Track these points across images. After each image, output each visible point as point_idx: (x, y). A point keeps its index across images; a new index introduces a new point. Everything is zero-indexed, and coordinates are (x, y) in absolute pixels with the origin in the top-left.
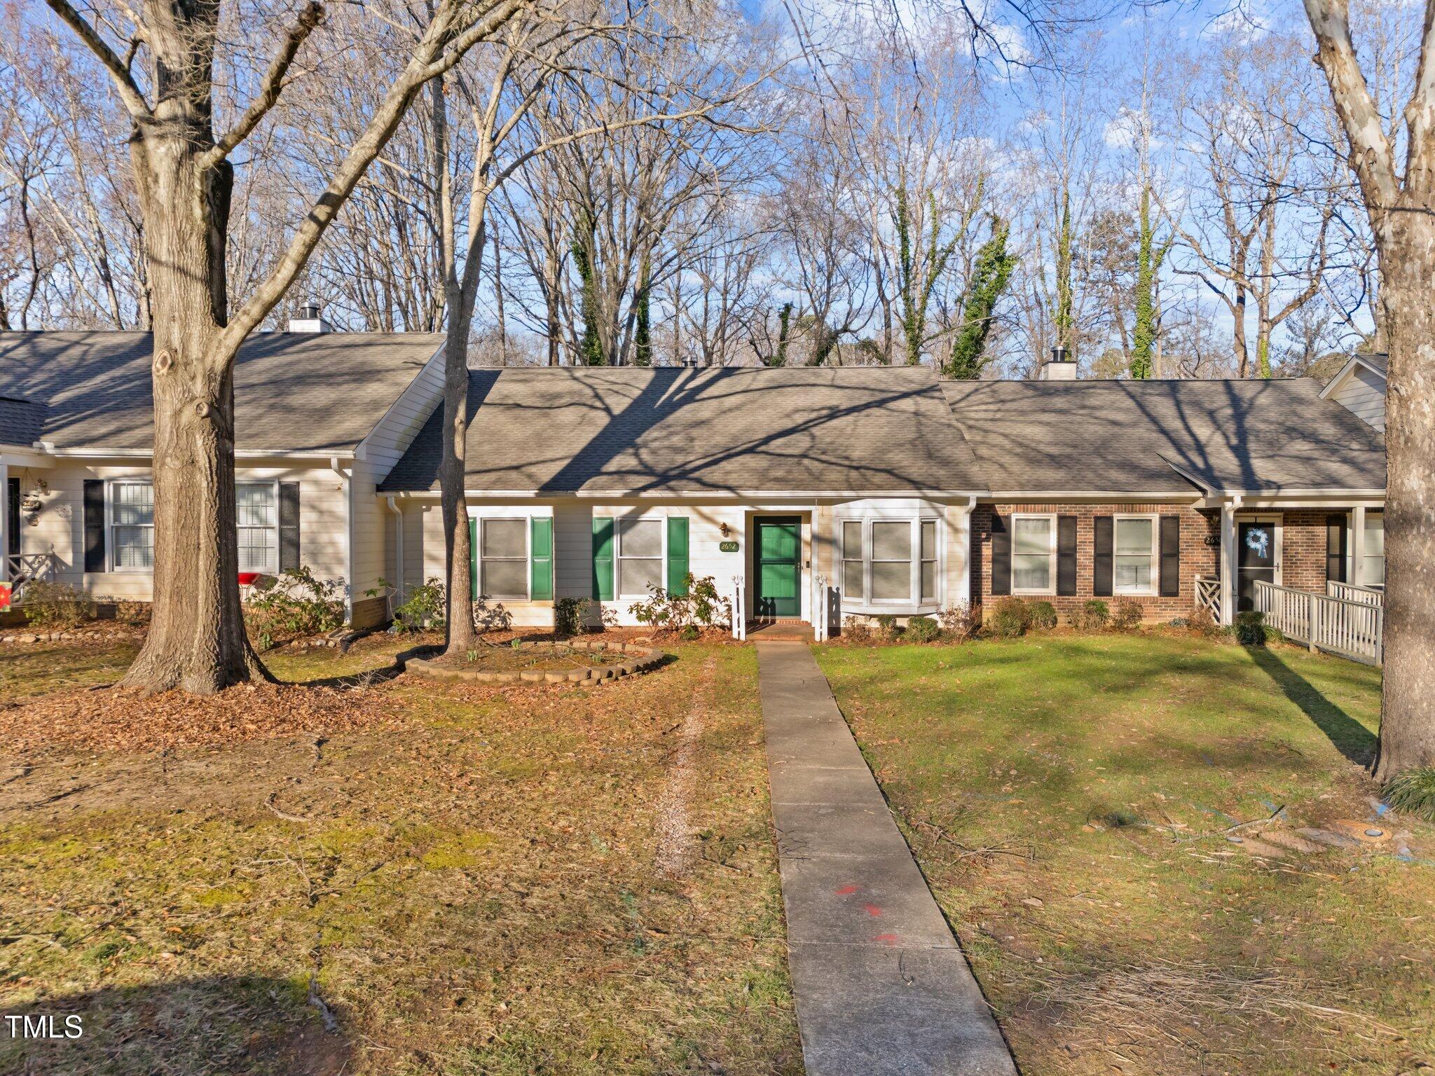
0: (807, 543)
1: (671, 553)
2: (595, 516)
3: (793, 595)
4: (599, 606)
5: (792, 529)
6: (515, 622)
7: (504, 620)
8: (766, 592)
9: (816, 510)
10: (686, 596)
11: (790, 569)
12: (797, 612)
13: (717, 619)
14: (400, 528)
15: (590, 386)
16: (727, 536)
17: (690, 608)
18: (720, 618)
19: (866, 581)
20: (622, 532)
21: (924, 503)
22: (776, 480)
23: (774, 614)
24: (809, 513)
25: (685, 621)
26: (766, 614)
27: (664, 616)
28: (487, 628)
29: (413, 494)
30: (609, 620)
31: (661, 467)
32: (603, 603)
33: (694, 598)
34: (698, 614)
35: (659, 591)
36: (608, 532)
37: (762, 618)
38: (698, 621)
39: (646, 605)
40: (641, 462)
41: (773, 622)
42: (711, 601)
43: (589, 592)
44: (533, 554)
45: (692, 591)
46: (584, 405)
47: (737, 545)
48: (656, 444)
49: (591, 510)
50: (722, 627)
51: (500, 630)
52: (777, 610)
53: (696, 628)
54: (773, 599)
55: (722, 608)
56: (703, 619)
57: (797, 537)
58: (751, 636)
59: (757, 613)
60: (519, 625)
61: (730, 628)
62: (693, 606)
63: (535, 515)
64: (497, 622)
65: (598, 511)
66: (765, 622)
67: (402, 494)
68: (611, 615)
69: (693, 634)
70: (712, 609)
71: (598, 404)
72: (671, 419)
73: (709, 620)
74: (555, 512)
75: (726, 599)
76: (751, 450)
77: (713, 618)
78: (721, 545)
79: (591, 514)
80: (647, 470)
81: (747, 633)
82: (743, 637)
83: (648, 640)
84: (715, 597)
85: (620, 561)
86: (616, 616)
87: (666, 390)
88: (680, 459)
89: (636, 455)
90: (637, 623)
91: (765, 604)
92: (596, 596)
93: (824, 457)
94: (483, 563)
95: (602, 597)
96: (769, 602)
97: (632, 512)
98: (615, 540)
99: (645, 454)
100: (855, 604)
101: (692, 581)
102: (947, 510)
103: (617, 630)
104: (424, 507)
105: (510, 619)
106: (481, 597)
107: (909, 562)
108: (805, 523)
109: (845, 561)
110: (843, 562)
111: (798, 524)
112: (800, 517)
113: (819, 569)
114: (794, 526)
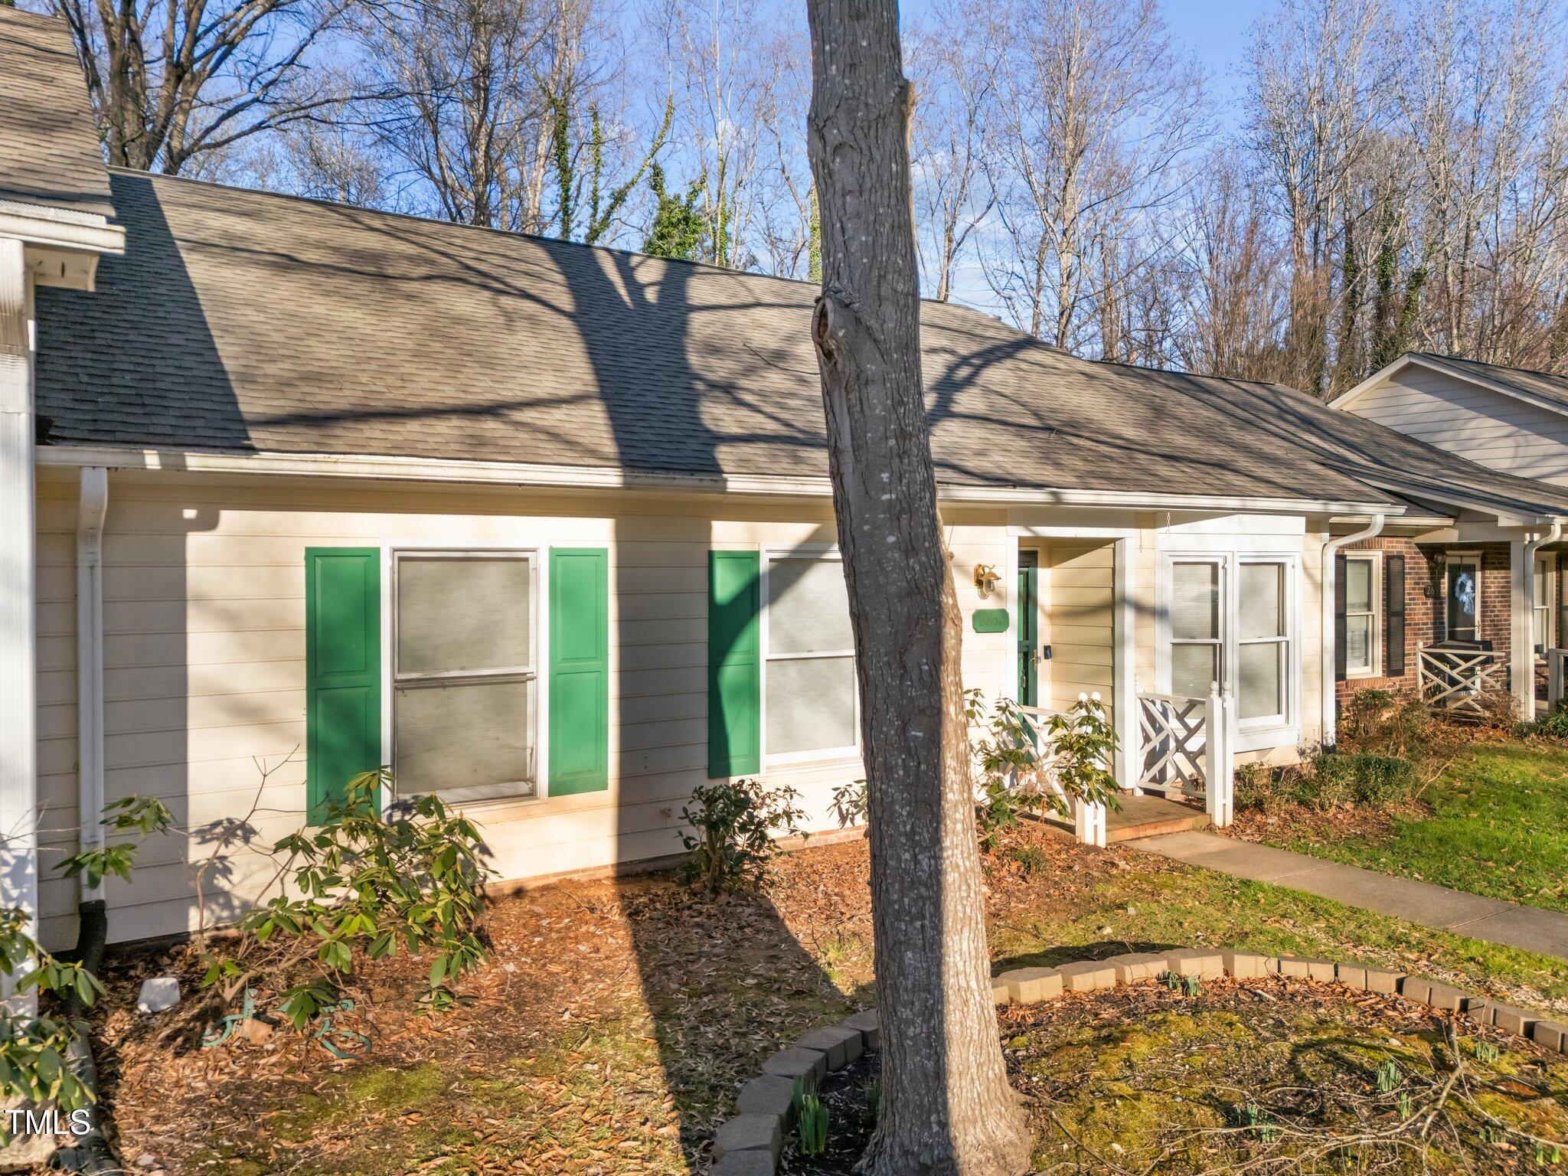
2: (717, 547)
14: (95, 586)
16: (985, 596)
36: (749, 598)
43: (701, 755)
47: (1004, 614)
65: (726, 534)
78: (977, 616)
79: (708, 542)
92: (718, 765)
95: (734, 762)
103: (796, 843)
104: (190, 514)
105: (483, 864)
106: (393, 807)
107: (1279, 642)
108: (1043, 567)
109: (1174, 644)
110: (1171, 647)
111: (1033, 569)
112: (1035, 553)
113: (1137, 668)
114: (1025, 574)
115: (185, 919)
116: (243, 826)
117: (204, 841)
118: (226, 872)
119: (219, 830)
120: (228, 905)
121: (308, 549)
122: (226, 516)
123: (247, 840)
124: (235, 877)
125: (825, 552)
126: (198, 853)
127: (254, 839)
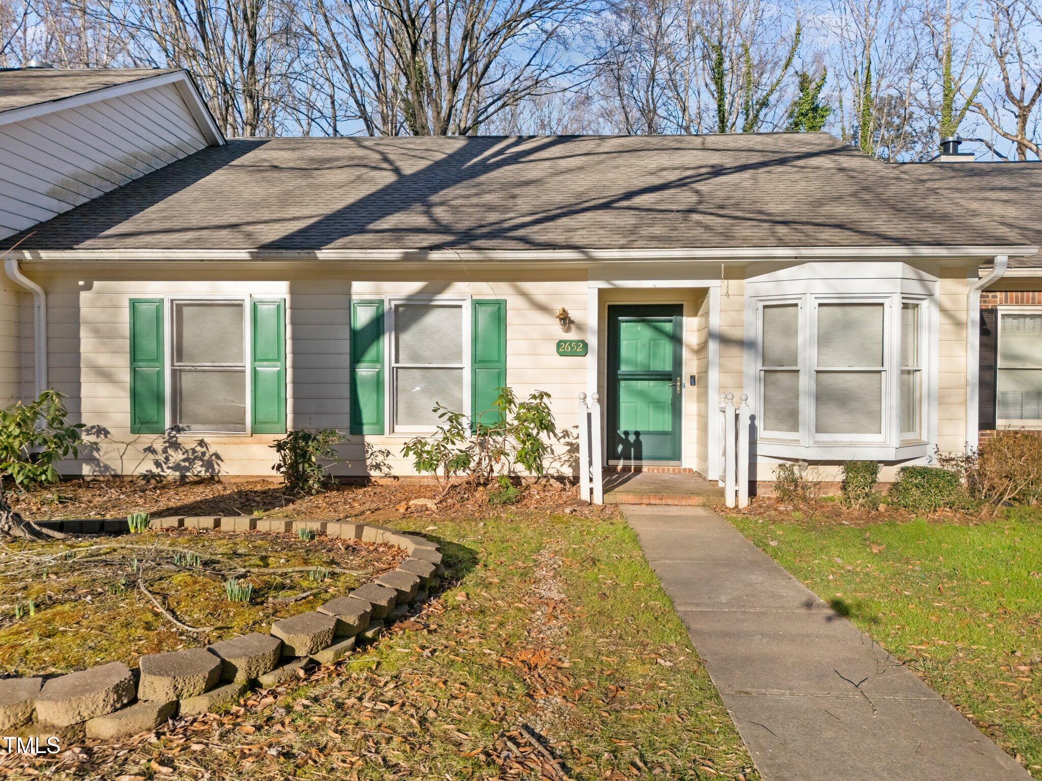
0: (691, 349)
1: (476, 361)
2: (355, 298)
3: (668, 428)
4: (362, 444)
5: (668, 327)
6: (228, 469)
7: (209, 465)
8: (625, 425)
9: (716, 287)
10: (501, 427)
11: (663, 390)
12: (676, 455)
13: (551, 465)
14: (40, 316)
15: (379, 152)
16: (568, 330)
17: (508, 448)
18: (557, 465)
19: (807, 408)
20: (399, 329)
21: (909, 271)
22: (653, 238)
23: (639, 457)
25: (500, 468)
26: (628, 458)
27: (463, 461)
28: (183, 477)
29: (45, 255)
30: (377, 467)
31: (465, 224)
32: (368, 439)
33: (515, 431)
34: (522, 458)
35: (454, 419)
36: (376, 328)
37: (621, 464)
38: (521, 469)
39: (431, 441)
40: (435, 221)
41: (638, 470)
42: (543, 436)
43: (346, 421)
44: (255, 358)
45: (510, 418)
46: (365, 166)
47: (585, 345)
48: (459, 202)
49: (349, 287)
50: (561, 479)
51: (201, 482)
52: (645, 451)
53: (516, 480)
54: (637, 434)
55: (560, 448)
56: (529, 468)
57: (676, 339)
58: (612, 497)
59: (613, 455)
60: (232, 473)
61: (575, 481)
62: (511, 443)
63: (257, 297)
64: (198, 469)
65: (361, 289)
66: (626, 469)
67: (27, 255)
68: (380, 458)
69: (512, 491)
70: (544, 449)
71: (385, 165)
72: (483, 178)
73: (539, 468)
74: (292, 292)
75: (566, 434)
76: (606, 206)
77: (546, 463)
78: (560, 344)
79: (349, 294)
80: (442, 228)
81: (605, 491)
82: (598, 499)
83: (431, 504)
84: (549, 427)
85: (395, 372)
86: (389, 461)
87: (481, 153)
88: (493, 217)
89: (427, 213)
90: (413, 472)
91: (626, 442)
92: (356, 426)
93: (722, 212)
94: (174, 373)
95: (366, 428)
96: (632, 438)
97: (421, 292)
98: (387, 342)
99: (440, 212)
100: (783, 442)
101: (511, 402)
102: (942, 287)
103: (389, 482)
104: (81, 283)
105: (218, 465)
106: (172, 429)
107: (880, 372)
108: (688, 316)
109: (766, 371)
110: (762, 373)
111: (678, 318)
112: (681, 306)
113: (722, 388)
114: (671, 321)
115: (81, 469)
116: (104, 429)
117: (88, 434)
118: (98, 450)
119: (94, 430)
120: (98, 465)
121: (130, 299)
122: (96, 284)
123: (106, 437)
124: (101, 453)
125: (432, 300)
126: (86, 438)
127: (109, 436)
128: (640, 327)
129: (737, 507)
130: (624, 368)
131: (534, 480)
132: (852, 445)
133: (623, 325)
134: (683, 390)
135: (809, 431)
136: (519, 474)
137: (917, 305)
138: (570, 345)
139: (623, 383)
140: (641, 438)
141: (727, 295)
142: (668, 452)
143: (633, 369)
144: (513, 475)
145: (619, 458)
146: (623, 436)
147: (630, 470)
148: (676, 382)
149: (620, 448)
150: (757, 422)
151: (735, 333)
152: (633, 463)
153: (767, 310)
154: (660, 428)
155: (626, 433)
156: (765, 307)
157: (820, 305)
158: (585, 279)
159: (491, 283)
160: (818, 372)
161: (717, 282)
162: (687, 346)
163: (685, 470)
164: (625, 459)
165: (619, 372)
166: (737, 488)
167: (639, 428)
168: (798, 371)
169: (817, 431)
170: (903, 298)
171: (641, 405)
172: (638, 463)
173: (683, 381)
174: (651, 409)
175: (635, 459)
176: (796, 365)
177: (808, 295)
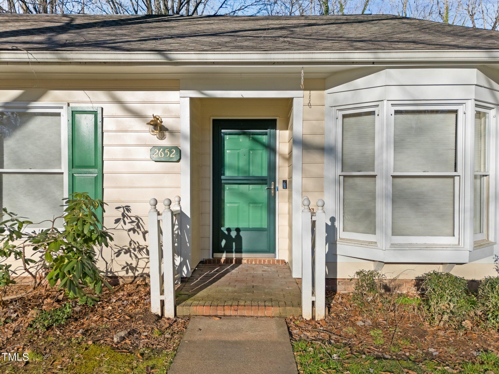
0: (283, 157)
1: (74, 166)
3: (264, 225)
5: (264, 139)
9: (299, 98)
11: (260, 193)
12: (271, 248)
16: (162, 137)
21: (483, 80)
23: (239, 250)
24: (289, 101)
26: (230, 251)
37: (224, 256)
41: (239, 261)
47: (179, 152)
52: (245, 245)
54: (238, 230)
57: (271, 149)
59: (217, 249)
66: (228, 261)
78: (154, 150)
82: (169, 312)
91: (228, 238)
96: (233, 234)
97: (17, 100)
107: (453, 177)
108: (281, 129)
109: (345, 176)
110: (342, 178)
111: (272, 131)
112: (275, 121)
113: (304, 191)
114: (266, 134)
125: (28, 108)
128: (242, 139)
129: (313, 318)
130: (228, 173)
131: (130, 280)
132: (427, 247)
133: (227, 137)
134: (277, 192)
135: (386, 234)
136: (116, 274)
137: (485, 114)
138: (164, 151)
139: (227, 187)
140: (242, 233)
141: (310, 105)
142: (263, 245)
143: (236, 175)
144: (110, 275)
145: (223, 252)
146: (226, 232)
147: (232, 262)
148: (270, 185)
149: (223, 243)
150: (337, 224)
151: (317, 140)
152: (234, 256)
153: (346, 120)
154: (257, 225)
155: (229, 230)
156: (344, 116)
157: (397, 112)
158: (177, 89)
159: (87, 92)
160: (394, 177)
161: (300, 93)
162: (280, 155)
163: (278, 261)
164: (227, 252)
165: (223, 177)
166: (314, 299)
167: (240, 226)
168: (374, 176)
169: (394, 234)
170: (477, 106)
171: (242, 204)
172: (238, 255)
173: (277, 185)
174: (251, 209)
175: (237, 252)
176: (373, 171)
177: (385, 102)
